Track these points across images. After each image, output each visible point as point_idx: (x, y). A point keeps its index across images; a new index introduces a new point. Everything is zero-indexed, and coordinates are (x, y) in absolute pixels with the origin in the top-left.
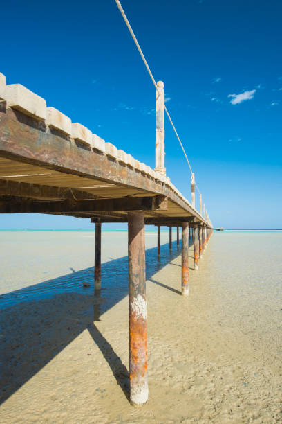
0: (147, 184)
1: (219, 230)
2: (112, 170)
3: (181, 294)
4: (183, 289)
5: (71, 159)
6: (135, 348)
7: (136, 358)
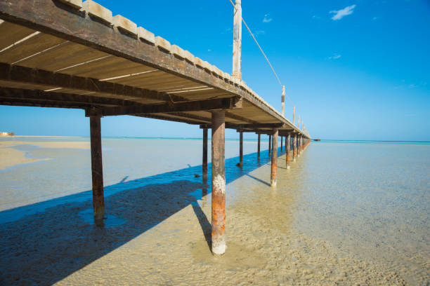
0: (214, 81)
1: (316, 140)
2: (165, 59)
3: (270, 185)
4: (272, 182)
5: (113, 42)
6: (215, 214)
7: (216, 221)
